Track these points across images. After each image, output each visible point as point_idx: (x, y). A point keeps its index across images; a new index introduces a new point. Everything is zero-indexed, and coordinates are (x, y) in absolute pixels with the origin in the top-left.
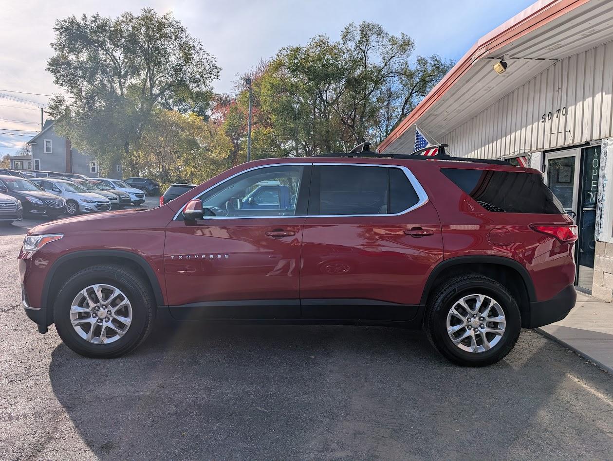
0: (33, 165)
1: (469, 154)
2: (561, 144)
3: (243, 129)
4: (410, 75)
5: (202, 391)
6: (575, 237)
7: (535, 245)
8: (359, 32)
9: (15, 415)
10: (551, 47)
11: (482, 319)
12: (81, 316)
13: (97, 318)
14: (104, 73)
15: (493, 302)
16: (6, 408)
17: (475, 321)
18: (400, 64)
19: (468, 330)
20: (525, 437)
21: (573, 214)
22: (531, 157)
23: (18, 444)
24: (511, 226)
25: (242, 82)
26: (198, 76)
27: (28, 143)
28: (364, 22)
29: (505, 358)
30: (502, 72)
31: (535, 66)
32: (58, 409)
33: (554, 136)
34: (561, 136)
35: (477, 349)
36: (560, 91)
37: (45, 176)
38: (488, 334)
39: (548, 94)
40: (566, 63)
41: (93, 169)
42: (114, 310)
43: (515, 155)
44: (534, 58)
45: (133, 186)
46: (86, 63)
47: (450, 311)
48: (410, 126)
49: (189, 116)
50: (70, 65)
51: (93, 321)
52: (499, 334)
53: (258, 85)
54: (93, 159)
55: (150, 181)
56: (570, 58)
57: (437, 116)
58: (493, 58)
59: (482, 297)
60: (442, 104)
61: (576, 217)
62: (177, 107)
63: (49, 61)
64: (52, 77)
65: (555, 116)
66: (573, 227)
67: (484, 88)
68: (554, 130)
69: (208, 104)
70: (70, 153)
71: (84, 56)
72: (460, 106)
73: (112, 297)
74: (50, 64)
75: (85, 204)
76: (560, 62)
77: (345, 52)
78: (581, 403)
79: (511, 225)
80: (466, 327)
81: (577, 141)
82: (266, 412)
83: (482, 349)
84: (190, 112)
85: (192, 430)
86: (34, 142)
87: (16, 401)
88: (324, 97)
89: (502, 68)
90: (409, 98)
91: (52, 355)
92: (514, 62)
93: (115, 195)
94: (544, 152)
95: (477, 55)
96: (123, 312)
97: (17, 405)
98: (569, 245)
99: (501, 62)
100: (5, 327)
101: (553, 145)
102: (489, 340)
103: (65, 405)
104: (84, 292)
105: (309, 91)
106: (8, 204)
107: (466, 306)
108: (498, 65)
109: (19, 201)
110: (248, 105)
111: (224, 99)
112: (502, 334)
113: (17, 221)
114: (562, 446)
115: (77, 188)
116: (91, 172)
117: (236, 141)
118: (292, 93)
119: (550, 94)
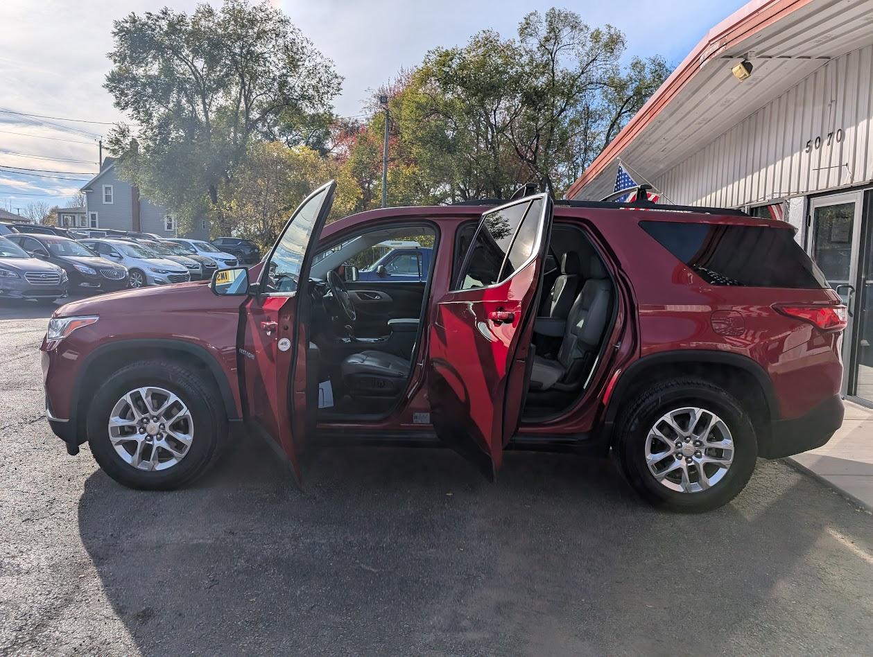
0: (89, 220)
1: (699, 201)
2: (833, 184)
3: (377, 168)
4: (621, 87)
5: (287, 539)
6: (843, 322)
7: (784, 334)
8: (545, 24)
9: (24, 566)
10: (817, 39)
11: (698, 443)
12: (124, 431)
13: (146, 434)
14: (182, 89)
15: (715, 419)
16: (14, 557)
17: (688, 446)
18: (605, 70)
19: (676, 460)
20: (752, 620)
21: (850, 289)
22: (789, 204)
23: (24, 608)
24: (759, 307)
25: (375, 100)
26: (311, 91)
27: (81, 190)
28: (553, 9)
29: (734, 501)
30: (745, 78)
31: (795, 69)
32: (84, 560)
33: (824, 173)
34: (835, 172)
35: (691, 488)
36: (833, 104)
37: (102, 235)
38: (707, 465)
39: (816, 108)
40: (842, 62)
41: (169, 226)
42: (168, 424)
43: (765, 202)
44: (794, 56)
45: (222, 250)
46: (157, 77)
47: (651, 432)
48: (611, 160)
49: (300, 150)
50: (137, 81)
51: (139, 438)
52: (724, 467)
53: (397, 105)
54: (168, 212)
55: (246, 242)
56: (848, 54)
57: (651, 144)
58: (731, 57)
59: (698, 412)
60: (658, 127)
61: (854, 294)
62: (286, 138)
63: (108, 74)
64: (111, 98)
65: (826, 142)
66: (839, 308)
67: (721, 102)
68: (824, 164)
69: (328, 133)
70: (137, 206)
71: (154, 69)
72: (683, 131)
73: (167, 405)
74: (109, 79)
75: (155, 275)
76: (834, 62)
77: (524, 54)
78: (843, 571)
79: (758, 305)
80: (674, 456)
81: (858, 180)
82: (373, 572)
83: (697, 488)
84: (302, 144)
85: (266, 594)
86: (89, 189)
87: (29, 547)
88: (493, 121)
89: (745, 72)
90: (617, 119)
91: (86, 485)
92: (764, 63)
93: (196, 263)
94: (809, 197)
95: (707, 52)
96: (181, 426)
97: (29, 553)
98: (833, 335)
99: (743, 63)
100: (27, 444)
101: (822, 187)
102: (709, 475)
103: (94, 555)
104: (127, 398)
105: (469, 112)
106: (48, 273)
107: (674, 425)
108: (738, 67)
109: (64, 270)
110: (383, 135)
111: (350, 125)
112: (729, 466)
113: (62, 297)
114: (806, 634)
115: (144, 253)
116: (166, 229)
117: (367, 185)
118: (447, 116)
119: (819, 108)
